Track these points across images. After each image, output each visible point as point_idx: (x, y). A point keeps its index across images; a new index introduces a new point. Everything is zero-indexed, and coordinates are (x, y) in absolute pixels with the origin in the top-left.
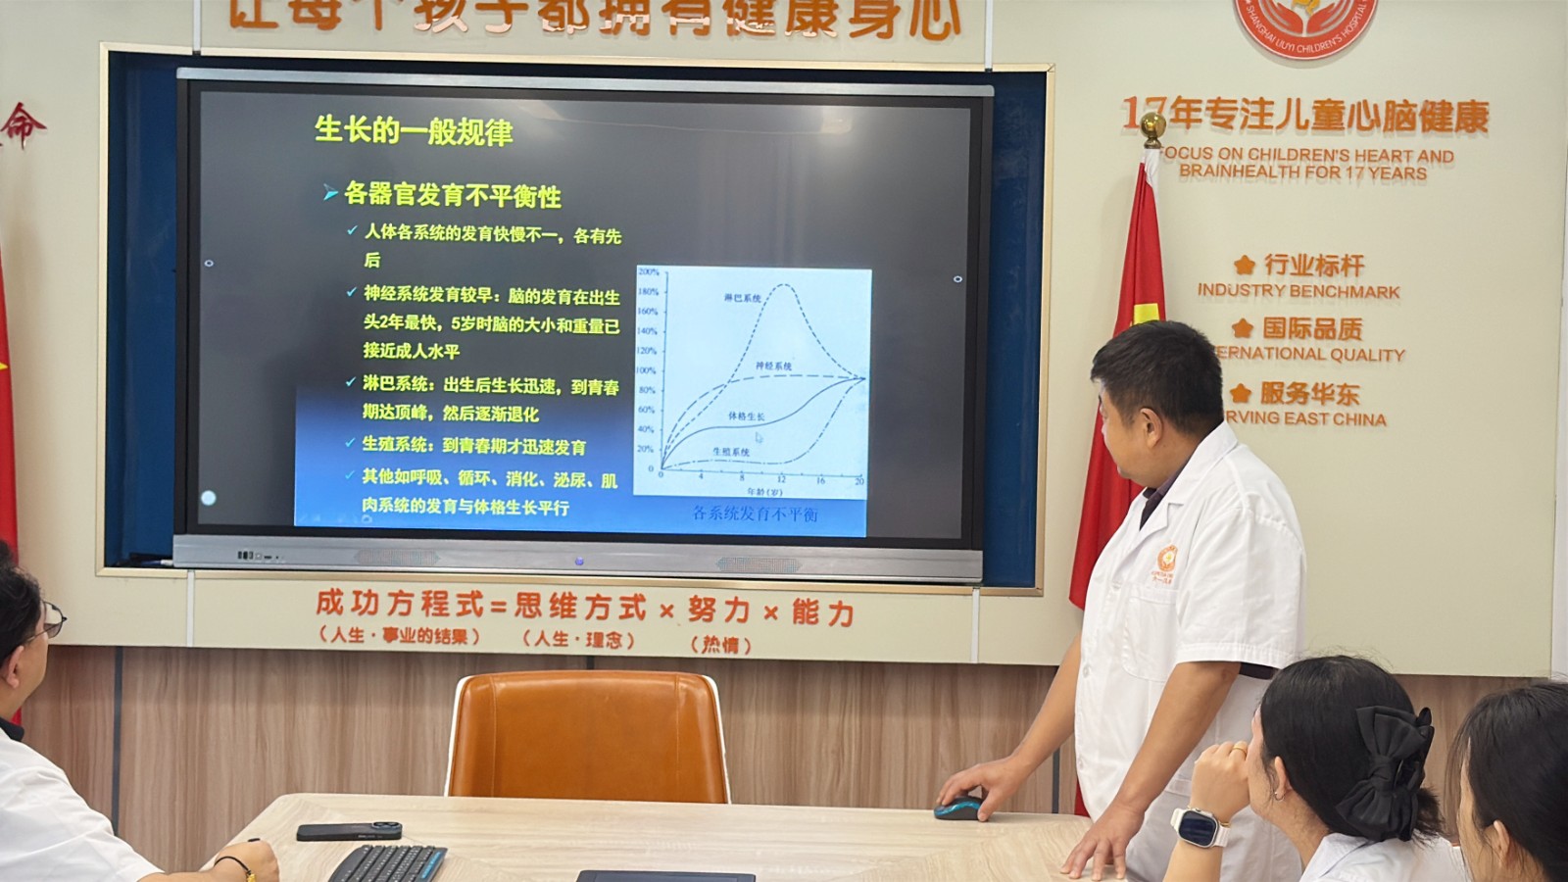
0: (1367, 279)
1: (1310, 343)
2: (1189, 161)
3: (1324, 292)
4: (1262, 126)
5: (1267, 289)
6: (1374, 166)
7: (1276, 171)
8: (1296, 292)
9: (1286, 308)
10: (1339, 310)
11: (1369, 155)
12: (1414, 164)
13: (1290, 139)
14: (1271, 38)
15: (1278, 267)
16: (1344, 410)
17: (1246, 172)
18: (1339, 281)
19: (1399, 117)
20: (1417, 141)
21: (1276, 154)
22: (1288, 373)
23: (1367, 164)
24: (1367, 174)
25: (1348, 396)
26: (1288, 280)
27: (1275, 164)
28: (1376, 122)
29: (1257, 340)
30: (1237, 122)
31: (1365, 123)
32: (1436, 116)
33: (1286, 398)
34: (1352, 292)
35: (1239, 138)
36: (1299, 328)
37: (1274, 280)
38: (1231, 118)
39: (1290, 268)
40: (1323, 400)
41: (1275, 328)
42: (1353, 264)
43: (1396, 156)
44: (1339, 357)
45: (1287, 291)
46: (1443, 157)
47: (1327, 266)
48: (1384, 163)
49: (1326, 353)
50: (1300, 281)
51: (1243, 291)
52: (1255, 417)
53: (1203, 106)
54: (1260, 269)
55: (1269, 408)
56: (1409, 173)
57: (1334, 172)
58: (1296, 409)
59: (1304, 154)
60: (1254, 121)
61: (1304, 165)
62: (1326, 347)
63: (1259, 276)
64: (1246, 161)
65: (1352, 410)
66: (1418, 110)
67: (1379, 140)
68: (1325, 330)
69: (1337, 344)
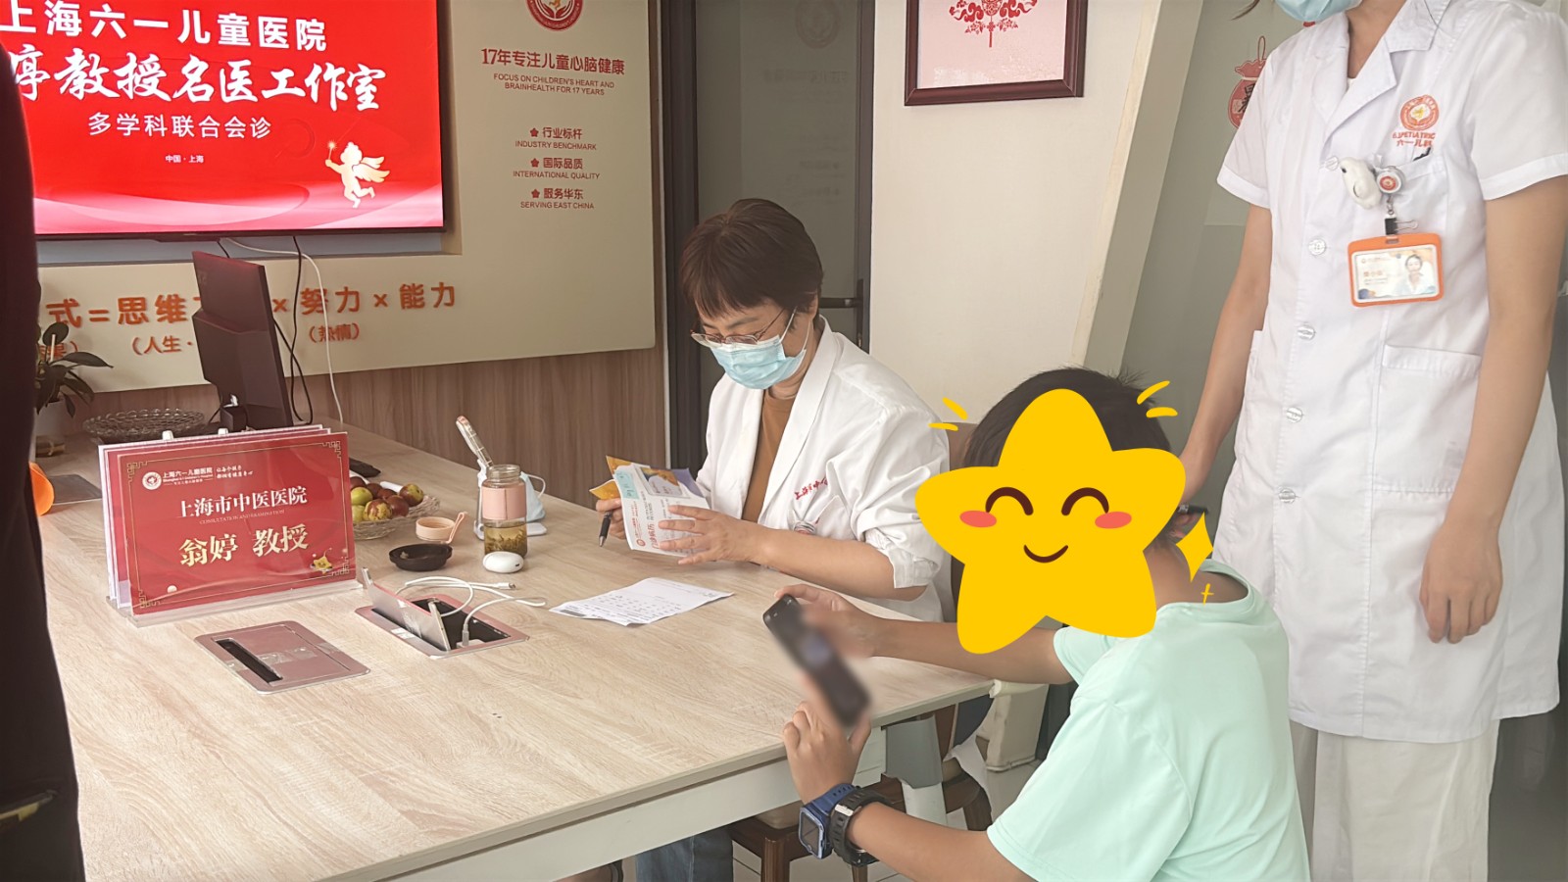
0: (584, 140)
1: (562, 170)
7: (545, 88)
9: (553, 153)
10: (573, 154)
11: (581, 82)
15: (547, 134)
16: (576, 201)
18: (572, 140)
22: (554, 184)
24: (581, 90)
25: (578, 194)
26: (552, 140)
29: (541, 168)
33: (554, 196)
34: (578, 146)
36: (557, 163)
37: (546, 140)
40: (569, 196)
41: (548, 162)
44: (574, 176)
45: (552, 145)
49: (569, 176)
53: (511, 54)
55: (547, 200)
58: (558, 200)
61: (555, 85)
62: (569, 171)
63: (540, 138)
65: (581, 201)
66: (597, 62)
68: (568, 164)
69: (573, 170)
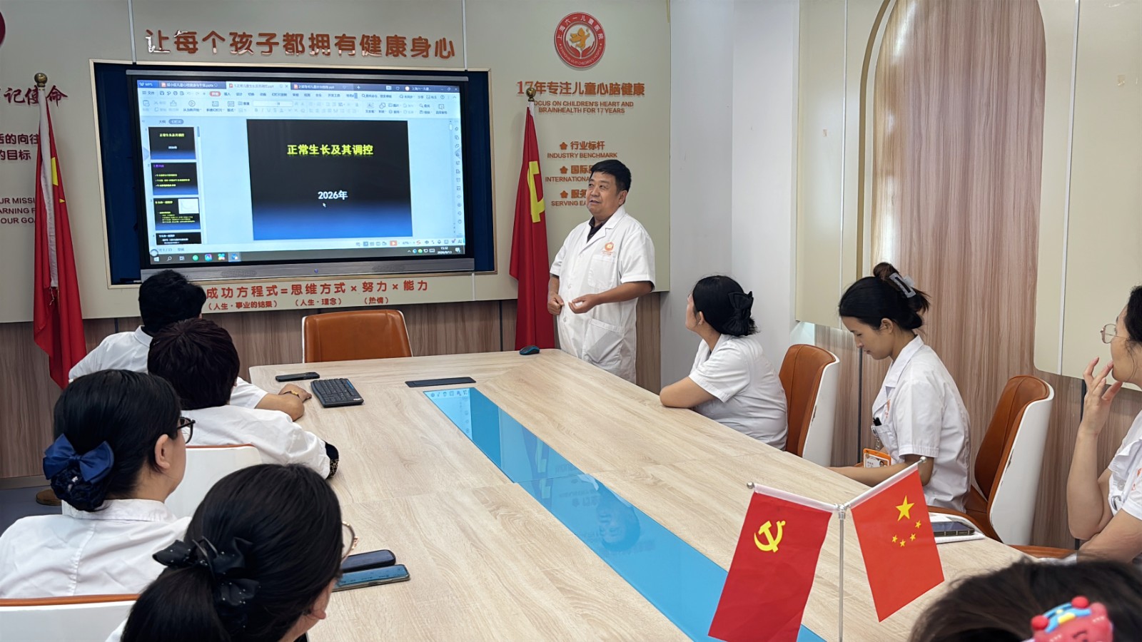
2: (542, 106)
3: (592, 156)
4: (567, 93)
5: (572, 155)
6: (607, 108)
8: (582, 156)
12: (620, 107)
13: (577, 98)
14: (569, 59)
17: (562, 110)
19: (614, 89)
20: (621, 98)
21: (573, 104)
23: (604, 107)
27: (573, 107)
28: (606, 92)
30: (558, 91)
31: (603, 92)
32: (627, 89)
35: (560, 98)
38: (557, 89)
39: (579, 147)
42: (601, 145)
43: (614, 104)
46: (630, 104)
47: (592, 146)
48: (610, 107)
50: (583, 152)
51: (563, 156)
52: (570, 203)
54: (569, 148)
56: (618, 111)
57: (593, 110)
59: (582, 103)
60: (564, 91)
64: (562, 106)
67: (608, 98)
